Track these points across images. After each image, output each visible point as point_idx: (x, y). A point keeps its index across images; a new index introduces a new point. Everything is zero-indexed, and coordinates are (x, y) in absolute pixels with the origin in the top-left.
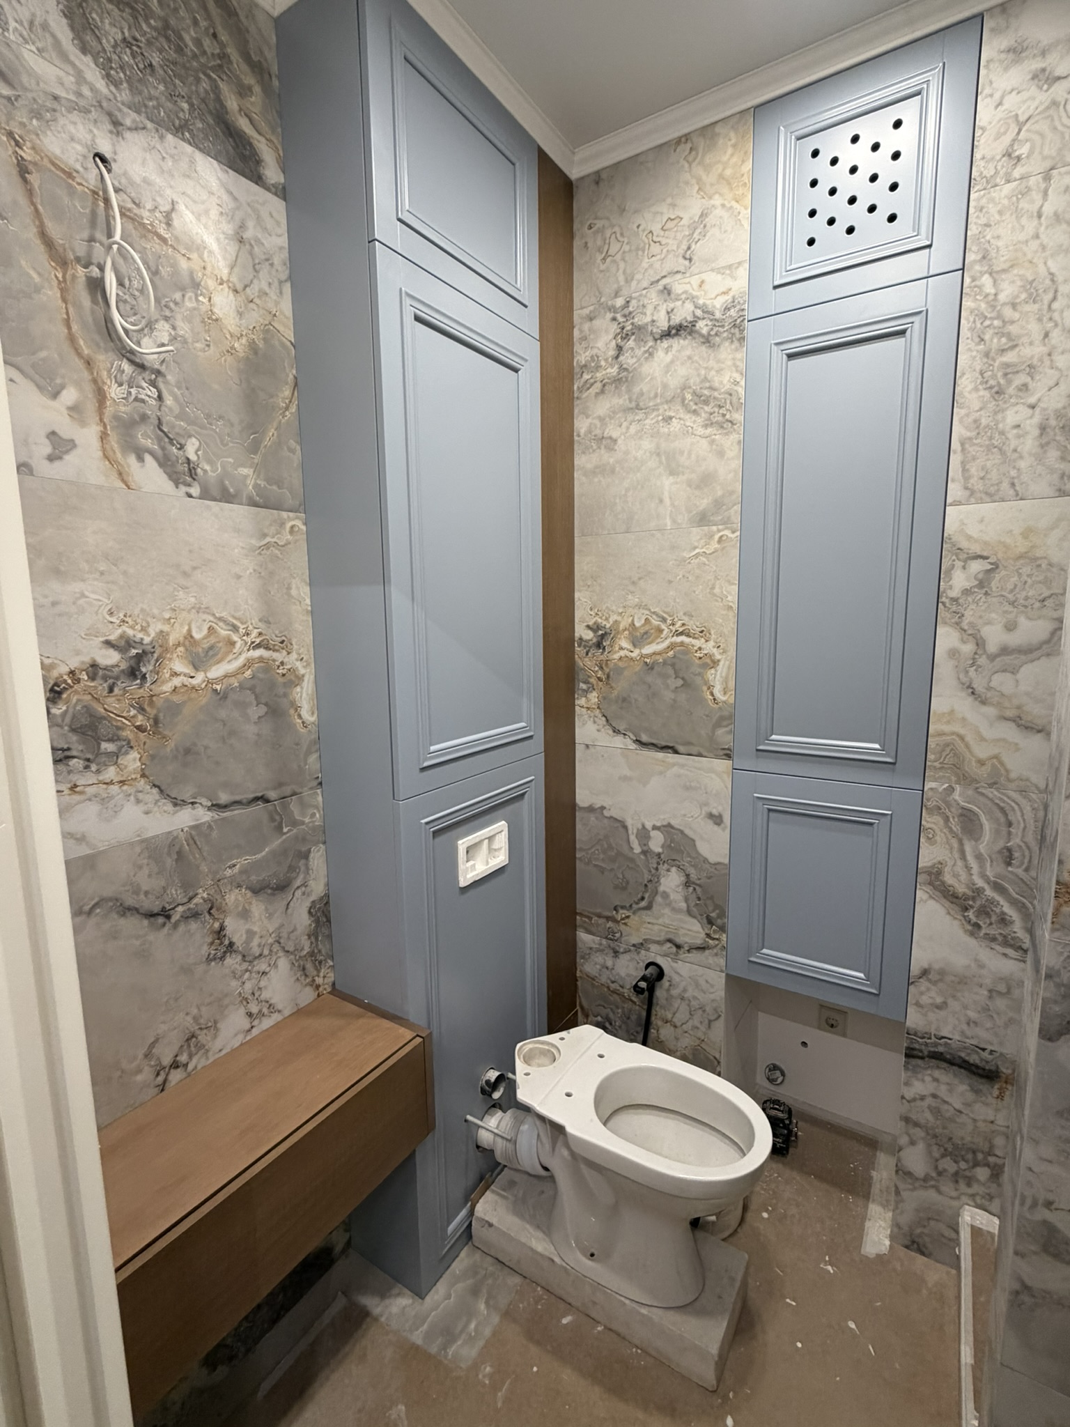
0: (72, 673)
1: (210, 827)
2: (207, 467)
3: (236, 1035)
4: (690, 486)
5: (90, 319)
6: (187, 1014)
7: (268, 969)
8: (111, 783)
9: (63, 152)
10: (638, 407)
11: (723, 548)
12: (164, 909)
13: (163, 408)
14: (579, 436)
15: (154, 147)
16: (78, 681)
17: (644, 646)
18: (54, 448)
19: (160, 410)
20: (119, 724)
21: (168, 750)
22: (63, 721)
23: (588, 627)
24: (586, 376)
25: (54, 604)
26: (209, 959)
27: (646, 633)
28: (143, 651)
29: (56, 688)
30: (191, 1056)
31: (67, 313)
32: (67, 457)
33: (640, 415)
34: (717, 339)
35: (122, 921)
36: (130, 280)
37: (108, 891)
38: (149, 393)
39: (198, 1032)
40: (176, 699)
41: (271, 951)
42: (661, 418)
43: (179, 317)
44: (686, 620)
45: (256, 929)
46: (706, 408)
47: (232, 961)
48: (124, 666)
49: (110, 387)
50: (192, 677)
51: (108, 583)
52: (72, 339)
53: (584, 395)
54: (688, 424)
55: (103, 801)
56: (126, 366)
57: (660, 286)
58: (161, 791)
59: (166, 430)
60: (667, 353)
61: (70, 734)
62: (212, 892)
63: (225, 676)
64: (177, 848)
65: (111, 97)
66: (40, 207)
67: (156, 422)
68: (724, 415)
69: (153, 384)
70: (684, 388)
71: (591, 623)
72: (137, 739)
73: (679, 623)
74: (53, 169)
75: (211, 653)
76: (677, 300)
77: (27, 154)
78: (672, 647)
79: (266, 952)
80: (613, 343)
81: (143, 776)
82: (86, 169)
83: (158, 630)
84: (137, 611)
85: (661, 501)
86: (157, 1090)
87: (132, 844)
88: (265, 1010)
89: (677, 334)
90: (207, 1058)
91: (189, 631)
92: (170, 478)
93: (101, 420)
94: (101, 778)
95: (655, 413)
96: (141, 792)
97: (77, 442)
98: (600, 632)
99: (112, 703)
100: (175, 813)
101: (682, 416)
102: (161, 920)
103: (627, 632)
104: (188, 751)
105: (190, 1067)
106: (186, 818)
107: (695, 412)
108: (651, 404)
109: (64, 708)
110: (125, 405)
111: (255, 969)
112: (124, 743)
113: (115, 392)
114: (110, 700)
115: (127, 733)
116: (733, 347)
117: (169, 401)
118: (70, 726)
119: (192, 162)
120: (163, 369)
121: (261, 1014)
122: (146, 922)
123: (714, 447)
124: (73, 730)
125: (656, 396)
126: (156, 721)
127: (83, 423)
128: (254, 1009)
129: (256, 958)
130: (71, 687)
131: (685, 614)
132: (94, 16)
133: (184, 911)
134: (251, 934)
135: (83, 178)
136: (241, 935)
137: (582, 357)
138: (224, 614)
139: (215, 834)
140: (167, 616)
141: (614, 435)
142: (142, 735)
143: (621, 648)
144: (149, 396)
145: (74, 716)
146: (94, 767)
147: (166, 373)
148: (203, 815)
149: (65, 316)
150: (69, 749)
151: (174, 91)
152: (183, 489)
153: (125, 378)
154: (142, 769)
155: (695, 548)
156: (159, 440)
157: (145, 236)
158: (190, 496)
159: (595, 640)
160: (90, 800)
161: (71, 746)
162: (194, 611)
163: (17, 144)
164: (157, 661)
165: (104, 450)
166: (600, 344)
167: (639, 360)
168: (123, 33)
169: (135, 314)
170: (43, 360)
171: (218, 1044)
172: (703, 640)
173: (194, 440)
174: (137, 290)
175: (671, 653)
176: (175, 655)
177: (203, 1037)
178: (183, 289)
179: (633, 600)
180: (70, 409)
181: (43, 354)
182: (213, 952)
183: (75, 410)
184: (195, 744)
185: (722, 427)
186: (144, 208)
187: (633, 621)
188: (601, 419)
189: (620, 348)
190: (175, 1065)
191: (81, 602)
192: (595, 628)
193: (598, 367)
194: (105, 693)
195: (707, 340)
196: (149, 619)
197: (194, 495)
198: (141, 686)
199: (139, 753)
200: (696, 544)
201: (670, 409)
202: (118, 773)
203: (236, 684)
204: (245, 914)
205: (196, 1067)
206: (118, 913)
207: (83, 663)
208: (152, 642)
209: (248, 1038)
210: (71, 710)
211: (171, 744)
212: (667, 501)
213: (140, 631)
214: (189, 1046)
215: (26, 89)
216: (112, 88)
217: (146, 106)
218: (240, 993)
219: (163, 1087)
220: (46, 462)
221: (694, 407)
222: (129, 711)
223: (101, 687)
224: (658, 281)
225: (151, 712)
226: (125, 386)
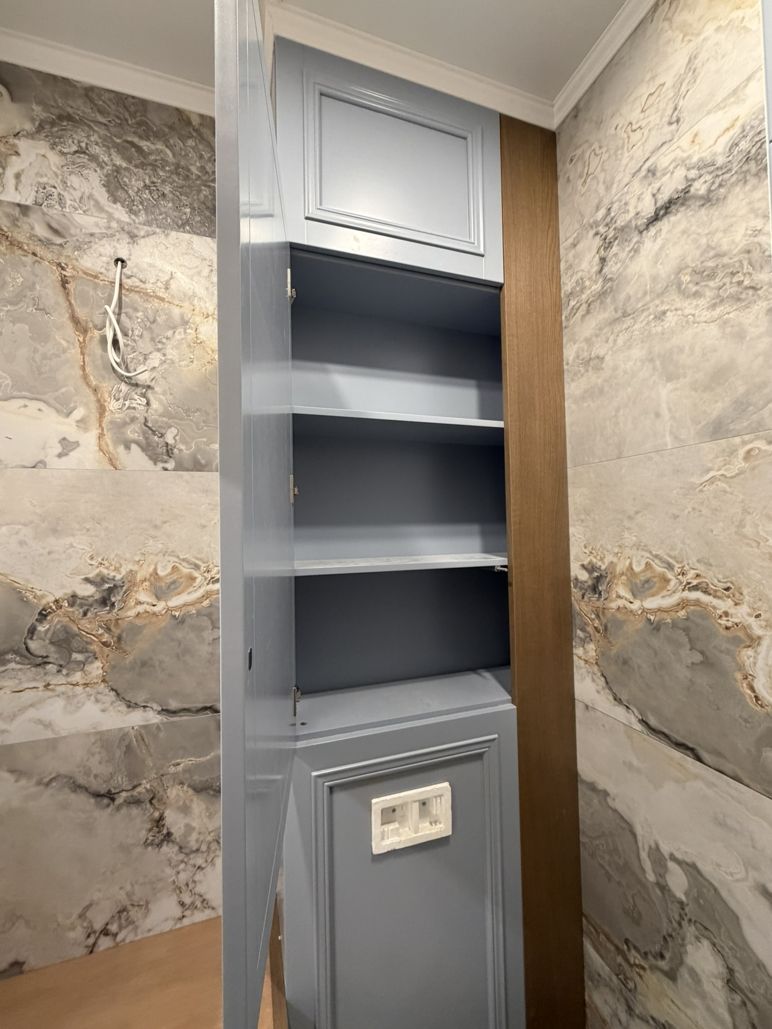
0: (57, 601)
1: (158, 728)
2: (183, 447)
3: (166, 920)
4: (695, 390)
5: (99, 362)
6: (121, 888)
7: (204, 865)
8: (77, 684)
9: (93, 265)
10: (625, 315)
11: (753, 469)
12: (109, 792)
13: (149, 411)
14: (568, 364)
15: (161, 243)
16: (61, 607)
17: (646, 597)
18: (63, 449)
19: (147, 412)
20: (89, 640)
21: (127, 661)
22: (46, 635)
23: (583, 566)
24: (572, 303)
25: (49, 553)
26: (146, 844)
27: (647, 581)
28: (114, 585)
29: (44, 612)
30: (121, 928)
31: (84, 362)
32: (71, 454)
33: (628, 322)
34: (722, 190)
35: (73, 796)
36: (133, 331)
37: (64, 770)
38: (140, 402)
39: (130, 908)
40: (138, 622)
41: (209, 847)
42: (652, 317)
43: (169, 346)
44: (701, 569)
45: (194, 824)
46: (712, 284)
47: (168, 850)
48: (98, 596)
49: (109, 403)
50: (154, 605)
51: (92, 536)
52: (85, 377)
53: (572, 322)
54: (687, 312)
55: (69, 698)
56: (124, 387)
57: (643, 172)
58: (118, 694)
59: (150, 425)
60: (655, 241)
61: (49, 646)
62: (155, 784)
63: (184, 605)
64: (126, 743)
65: (132, 222)
66: (73, 301)
67: (143, 421)
68: (740, 283)
69: (144, 395)
70: (680, 270)
71: (585, 563)
72: (102, 652)
73: (692, 573)
74: (85, 276)
75: (172, 587)
76: (664, 175)
77: (68, 273)
78: (683, 604)
79: (204, 848)
80: (597, 258)
81: (104, 681)
82: (108, 270)
83: (128, 570)
84: (112, 556)
85: (658, 415)
86: (84, 951)
87: (88, 735)
88: (198, 904)
89: (666, 213)
90: (136, 935)
91: (155, 570)
92: (151, 458)
93: (100, 426)
94: (69, 680)
95: (645, 314)
96: (100, 693)
97: (80, 443)
98: (596, 574)
99: (85, 624)
100: (128, 713)
101: (678, 305)
102: (106, 801)
103: (624, 577)
104: (144, 664)
105: (119, 938)
106: (137, 718)
107: (696, 295)
108: (640, 305)
109: (48, 627)
110: (119, 413)
111: (192, 862)
112: (91, 655)
113: (113, 405)
114: (83, 621)
115: (95, 647)
116: (748, 187)
117: (155, 405)
118: (50, 640)
119: (190, 243)
120: (152, 384)
121: (194, 907)
122: (92, 801)
123: (728, 330)
124: (52, 643)
125: (645, 293)
126: (119, 639)
127: (86, 430)
128: (188, 900)
129: (192, 852)
130: (55, 612)
131: (699, 561)
132: (125, 179)
133: (127, 797)
134: (189, 829)
135: (105, 276)
136: (180, 828)
137: (568, 284)
138: (187, 556)
139: (162, 735)
140: (137, 559)
141: (601, 352)
142: (106, 650)
143: (619, 597)
144: (139, 404)
145: (54, 632)
146: (64, 672)
147: (155, 387)
148: (153, 718)
149: (82, 364)
150: (47, 657)
151: (180, 204)
152: (161, 465)
153: (121, 395)
154: (104, 676)
155: (708, 470)
156: (144, 433)
157: (148, 300)
158: (166, 469)
159: (590, 583)
160: (58, 696)
161: (49, 655)
162: (161, 554)
163: (63, 268)
164: (125, 592)
165: (100, 445)
166: (584, 265)
167: (624, 262)
168: (144, 182)
169: (134, 352)
170: (62, 394)
171: (148, 923)
172: (730, 602)
173: (173, 429)
174: (137, 336)
175: (682, 614)
176: (141, 589)
177: (134, 913)
178: (174, 328)
179: (630, 538)
180: (78, 421)
181: (64, 390)
182: (151, 838)
183: (82, 423)
184: (152, 659)
185: (739, 300)
186: (149, 283)
187: (631, 564)
188: (588, 341)
189: (603, 260)
190: (105, 932)
191: (70, 551)
192: (590, 568)
193: (583, 289)
194: (80, 616)
195: (708, 200)
196: (122, 561)
197: (169, 468)
198: (110, 612)
199: (102, 663)
200: (710, 465)
201: (662, 302)
202: (83, 678)
203: (194, 611)
204: (185, 809)
205: (124, 940)
206: (70, 788)
207: (66, 594)
208: (122, 579)
209: (178, 926)
210: (52, 629)
211: (130, 658)
212: (666, 414)
213: (114, 571)
214: (120, 918)
215: (72, 236)
216: (133, 217)
217: (156, 220)
218: (174, 882)
219: (92, 950)
220: (57, 459)
221: (694, 289)
222: (98, 630)
223: (77, 612)
224: (641, 167)
225: (117, 632)
226: (121, 401)
